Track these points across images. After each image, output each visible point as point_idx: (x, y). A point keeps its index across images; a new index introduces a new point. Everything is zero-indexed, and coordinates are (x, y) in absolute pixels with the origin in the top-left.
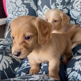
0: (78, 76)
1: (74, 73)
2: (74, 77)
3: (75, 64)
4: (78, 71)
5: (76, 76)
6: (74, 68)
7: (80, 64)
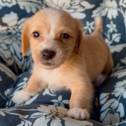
0: (118, 106)
1: (113, 102)
2: (112, 108)
3: (115, 86)
4: (119, 99)
5: (116, 107)
6: (112, 93)
7: (123, 86)
